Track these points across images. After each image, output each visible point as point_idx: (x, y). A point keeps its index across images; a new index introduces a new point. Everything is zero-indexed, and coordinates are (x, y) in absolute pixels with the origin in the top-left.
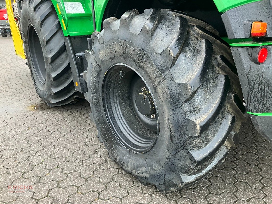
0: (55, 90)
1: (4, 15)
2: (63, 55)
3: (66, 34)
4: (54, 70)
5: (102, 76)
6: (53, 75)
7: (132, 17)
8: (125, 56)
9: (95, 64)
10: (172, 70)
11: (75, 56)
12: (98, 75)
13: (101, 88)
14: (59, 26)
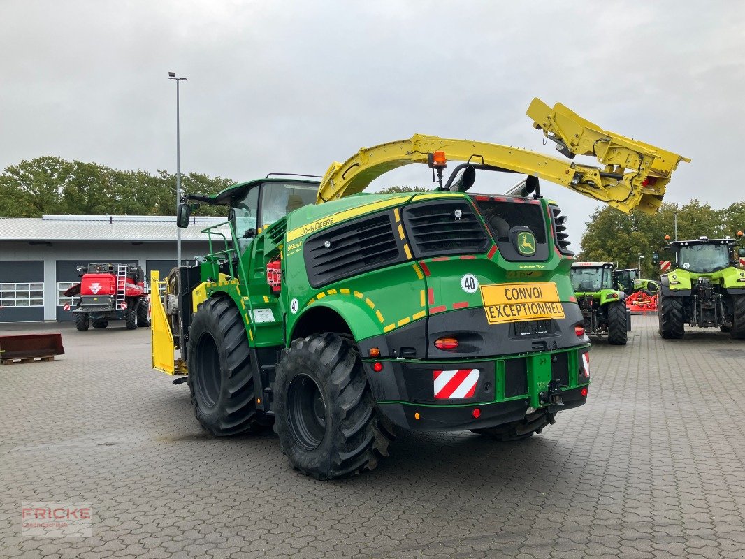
0: (230, 411)
1: (92, 286)
2: (246, 369)
3: (252, 345)
4: (233, 386)
5: (288, 385)
6: (232, 391)
7: (311, 341)
8: (305, 367)
9: (282, 375)
10: (332, 376)
11: (261, 369)
12: (284, 384)
13: (286, 397)
14: (245, 336)
